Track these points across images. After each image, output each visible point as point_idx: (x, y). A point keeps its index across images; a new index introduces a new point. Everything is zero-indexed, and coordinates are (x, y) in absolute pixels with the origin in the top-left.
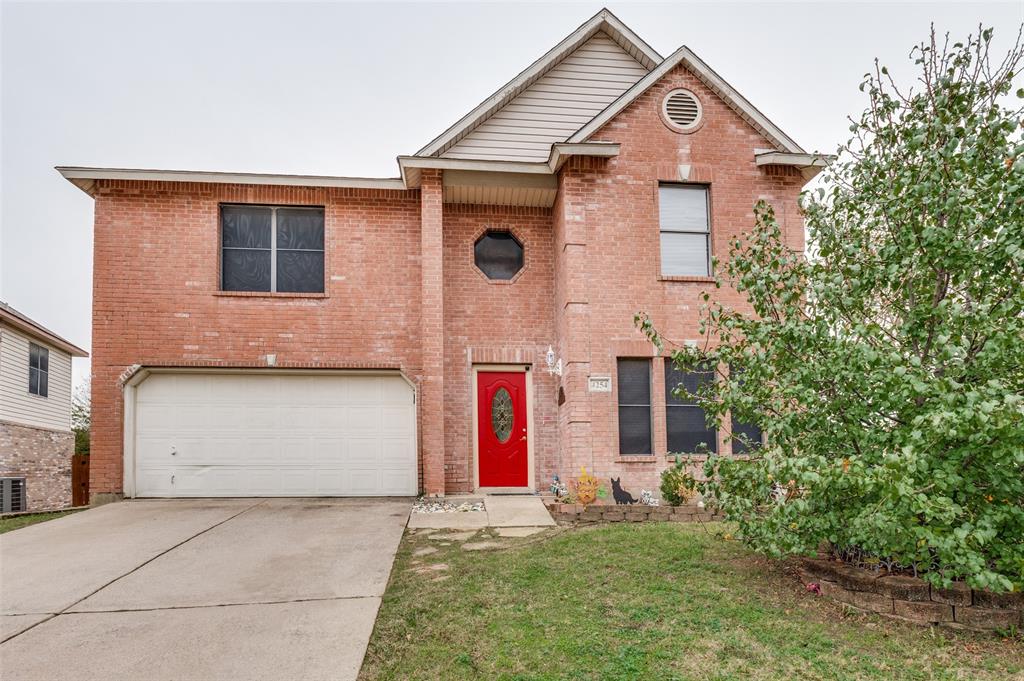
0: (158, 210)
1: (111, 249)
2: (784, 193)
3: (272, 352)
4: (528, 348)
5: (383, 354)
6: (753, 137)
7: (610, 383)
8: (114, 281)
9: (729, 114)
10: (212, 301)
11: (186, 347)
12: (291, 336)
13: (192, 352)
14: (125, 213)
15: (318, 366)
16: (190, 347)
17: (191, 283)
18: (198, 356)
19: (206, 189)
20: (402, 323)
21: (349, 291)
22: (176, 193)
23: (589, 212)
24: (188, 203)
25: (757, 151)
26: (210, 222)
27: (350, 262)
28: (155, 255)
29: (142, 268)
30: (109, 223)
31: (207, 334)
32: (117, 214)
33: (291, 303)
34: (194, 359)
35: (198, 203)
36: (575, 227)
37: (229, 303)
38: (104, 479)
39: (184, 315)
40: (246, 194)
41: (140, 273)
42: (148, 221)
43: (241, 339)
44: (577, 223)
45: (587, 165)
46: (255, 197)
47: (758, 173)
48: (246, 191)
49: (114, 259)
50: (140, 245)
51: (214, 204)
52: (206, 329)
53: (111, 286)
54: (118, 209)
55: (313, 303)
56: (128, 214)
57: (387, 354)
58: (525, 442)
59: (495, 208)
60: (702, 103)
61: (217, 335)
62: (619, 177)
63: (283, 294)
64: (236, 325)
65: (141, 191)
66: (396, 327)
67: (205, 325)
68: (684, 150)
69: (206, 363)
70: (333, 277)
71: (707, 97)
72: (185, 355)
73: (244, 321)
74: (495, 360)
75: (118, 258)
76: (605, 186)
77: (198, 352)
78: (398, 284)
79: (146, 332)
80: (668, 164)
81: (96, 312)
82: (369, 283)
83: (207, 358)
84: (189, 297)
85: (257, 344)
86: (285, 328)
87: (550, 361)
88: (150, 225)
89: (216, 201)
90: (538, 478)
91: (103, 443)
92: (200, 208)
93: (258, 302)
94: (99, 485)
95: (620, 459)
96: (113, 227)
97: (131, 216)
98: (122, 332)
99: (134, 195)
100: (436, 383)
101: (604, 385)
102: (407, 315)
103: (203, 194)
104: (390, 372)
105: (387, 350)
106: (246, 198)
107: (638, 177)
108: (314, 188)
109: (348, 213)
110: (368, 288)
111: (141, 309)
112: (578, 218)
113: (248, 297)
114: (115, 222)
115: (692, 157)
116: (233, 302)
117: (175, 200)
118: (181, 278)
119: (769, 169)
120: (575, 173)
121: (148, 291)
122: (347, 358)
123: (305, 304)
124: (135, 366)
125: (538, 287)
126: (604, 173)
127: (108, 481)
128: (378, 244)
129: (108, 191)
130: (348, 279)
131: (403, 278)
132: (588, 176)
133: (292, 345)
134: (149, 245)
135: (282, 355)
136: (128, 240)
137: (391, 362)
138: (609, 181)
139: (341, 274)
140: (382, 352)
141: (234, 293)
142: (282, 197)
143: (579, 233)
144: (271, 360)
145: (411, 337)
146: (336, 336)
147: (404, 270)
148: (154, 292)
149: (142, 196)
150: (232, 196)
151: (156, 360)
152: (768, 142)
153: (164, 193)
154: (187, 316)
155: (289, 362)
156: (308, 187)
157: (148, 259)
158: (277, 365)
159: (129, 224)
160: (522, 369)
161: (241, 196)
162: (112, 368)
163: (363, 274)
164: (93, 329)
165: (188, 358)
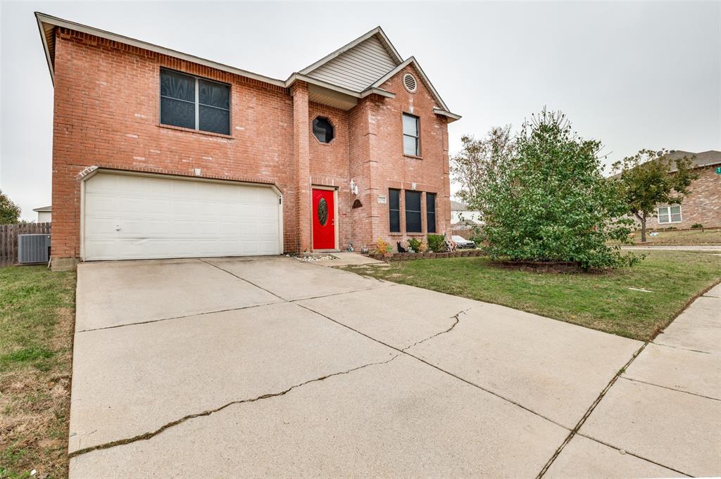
0: (112, 61)
1: (71, 80)
2: (443, 126)
3: (198, 167)
4: (337, 179)
5: (266, 175)
6: (433, 101)
7: (386, 200)
8: (73, 104)
9: (425, 89)
10: (156, 130)
11: (135, 158)
12: (211, 159)
13: (140, 161)
14: (84, 57)
15: (228, 178)
16: (138, 158)
17: (139, 115)
18: (144, 165)
19: (151, 55)
20: (276, 159)
21: (246, 137)
22: (127, 52)
23: (378, 120)
24: (137, 61)
25: (434, 107)
26: (154, 77)
27: (247, 120)
28: (109, 91)
29: (99, 99)
30: (69, 60)
31: (152, 151)
32: (76, 55)
33: (210, 139)
34: (142, 166)
35: (145, 63)
36: (372, 126)
37: (168, 133)
38: (65, 248)
39: (134, 136)
40: (180, 65)
41: (97, 102)
42: (103, 66)
43: (177, 157)
44: (374, 124)
45: (377, 98)
46: (187, 68)
47: (435, 116)
48: (180, 63)
49: (74, 87)
50: (97, 82)
51: (157, 66)
52: (150, 147)
53: (70, 106)
54: (78, 53)
55: (225, 141)
56: (86, 58)
57: (268, 175)
58: (333, 226)
59: (322, 105)
60: (417, 82)
61: (159, 152)
62: (389, 107)
63: (203, 132)
64: (173, 148)
65: (98, 44)
66: (273, 160)
67: (149, 144)
68: (411, 101)
69: (140, 169)
70: (237, 127)
71: (418, 80)
72: (134, 163)
73: (179, 146)
74: (323, 184)
75: (77, 88)
76: (383, 109)
77: (144, 162)
78: (274, 137)
79: (102, 144)
80: (406, 105)
81: (56, 124)
82: (258, 134)
83: (151, 166)
84: (137, 124)
85: (188, 161)
86: (207, 153)
87: (352, 187)
88: (105, 69)
89: (159, 65)
90: (340, 244)
91: (65, 221)
92: (147, 67)
93: (188, 135)
94: (60, 252)
95: (390, 234)
96: (73, 65)
97: (88, 60)
98: (82, 141)
99: (92, 46)
100: (306, 194)
101: (383, 200)
102: (279, 155)
103: (148, 58)
104: (268, 185)
105: (268, 173)
106: (180, 68)
107: (395, 108)
108: (225, 72)
109: (245, 91)
110: (257, 137)
111: (97, 127)
112: (374, 122)
113: (182, 131)
114: (75, 62)
115: (414, 105)
116: (170, 133)
117: (126, 57)
118: (132, 110)
119: (438, 115)
120: (372, 101)
121: (104, 115)
122: (245, 176)
123: (220, 140)
124: (93, 167)
125: (342, 149)
126: (383, 103)
127: (68, 249)
128: (263, 113)
129: (69, 37)
130: (246, 130)
131: (276, 134)
132: (377, 103)
133: (211, 164)
134: (105, 84)
135: (205, 170)
136: (87, 76)
137: (270, 180)
138: (385, 108)
139: (241, 126)
140: (265, 174)
141: (173, 127)
142: (205, 73)
143: (374, 129)
144: (198, 172)
145: (281, 167)
146: (238, 162)
147: (277, 130)
148: (109, 117)
149: (100, 48)
150: (170, 64)
151: (110, 164)
152: (438, 104)
153: (118, 50)
154: (136, 137)
155: (209, 174)
156: (222, 71)
157: (104, 93)
158: (201, 176)
159: (86, 65)
160: (333, 189)
161: (177, 66)
162: (72, 167)
163: (255, 129)
164: (54, 136)
165: (136, 166)
